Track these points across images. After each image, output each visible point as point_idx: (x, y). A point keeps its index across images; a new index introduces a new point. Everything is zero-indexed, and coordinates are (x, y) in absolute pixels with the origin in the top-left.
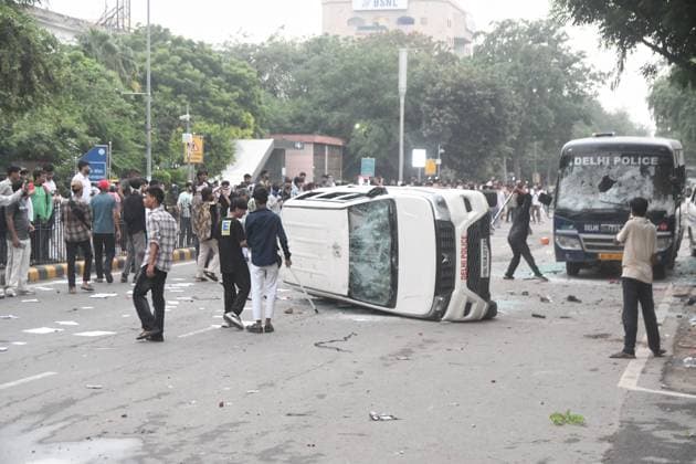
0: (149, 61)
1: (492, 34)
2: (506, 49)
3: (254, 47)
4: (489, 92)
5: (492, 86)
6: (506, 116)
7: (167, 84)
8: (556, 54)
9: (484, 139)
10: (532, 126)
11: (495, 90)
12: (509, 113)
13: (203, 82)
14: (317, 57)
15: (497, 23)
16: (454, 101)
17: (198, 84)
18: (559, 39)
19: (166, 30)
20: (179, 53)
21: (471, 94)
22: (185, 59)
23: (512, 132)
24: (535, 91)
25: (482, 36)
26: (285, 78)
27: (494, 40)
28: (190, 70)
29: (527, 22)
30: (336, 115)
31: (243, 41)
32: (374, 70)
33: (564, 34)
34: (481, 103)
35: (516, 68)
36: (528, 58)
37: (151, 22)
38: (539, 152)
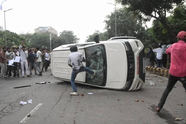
0: (6, 36)
1: (62, 33)
2: (65, 35)
3: (24, 35)
5: (64, 40)
7: (10, 39)
8: (72, 36)
13: (16, 39)
14: (35, 36)
15: (63, 31)
17: (15, 40)
19: (9, 31)
20: (12, 35)
22: (13, 36)
26: (30, 39)
28: (13, 37)
29: (68, 31)
30: (39, 45)
31: (22, 33)
32: (45, 38)
33: (73, 33)
35: (67, 38)
36: (68, 36)
37: (6, 30)
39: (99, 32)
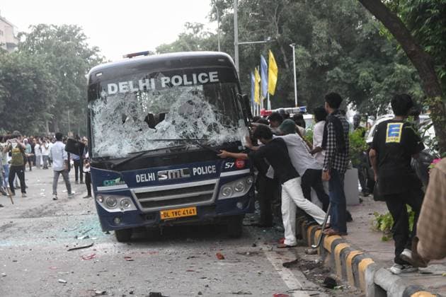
1: (31, 34)
2: (42, 45)
4: (31, 74)
5: (34, 70)
6: (46, 91)
8: (78, 49)
9: (30, 108)
10: (65, 99)
11: (35, 72)
12: (48, 89)
15: (35, 26)
16: (6, 80)
18: (80, 39)
21: (18, 75)
23: (51, 102)
24: (65, 75)
25: (24, 36)
27: (33, 38)
29: (56, 27)
33: (83, 35)
34: (26, 81)
35: (51, 58)
36: (59, 52)
38: (71, 118)
39: (205, 29)
